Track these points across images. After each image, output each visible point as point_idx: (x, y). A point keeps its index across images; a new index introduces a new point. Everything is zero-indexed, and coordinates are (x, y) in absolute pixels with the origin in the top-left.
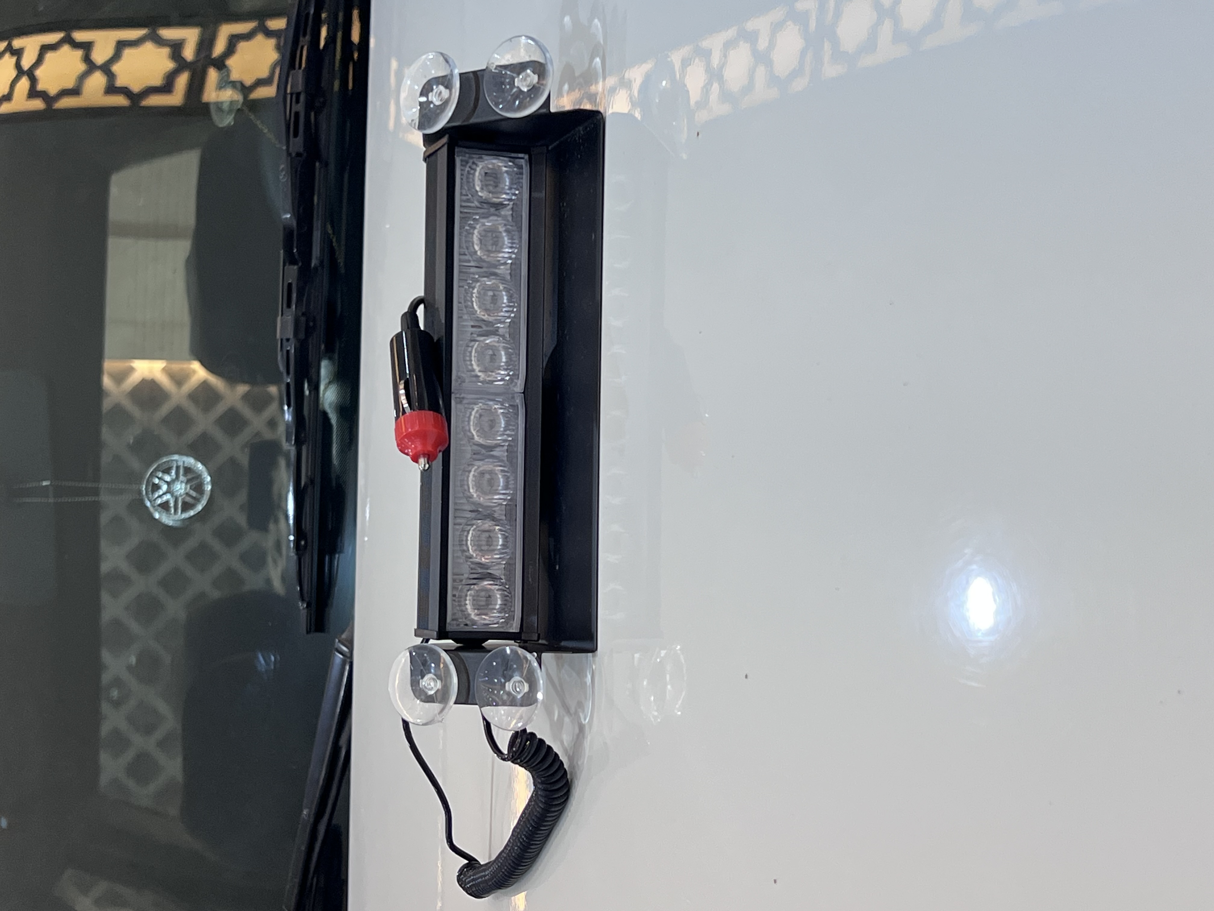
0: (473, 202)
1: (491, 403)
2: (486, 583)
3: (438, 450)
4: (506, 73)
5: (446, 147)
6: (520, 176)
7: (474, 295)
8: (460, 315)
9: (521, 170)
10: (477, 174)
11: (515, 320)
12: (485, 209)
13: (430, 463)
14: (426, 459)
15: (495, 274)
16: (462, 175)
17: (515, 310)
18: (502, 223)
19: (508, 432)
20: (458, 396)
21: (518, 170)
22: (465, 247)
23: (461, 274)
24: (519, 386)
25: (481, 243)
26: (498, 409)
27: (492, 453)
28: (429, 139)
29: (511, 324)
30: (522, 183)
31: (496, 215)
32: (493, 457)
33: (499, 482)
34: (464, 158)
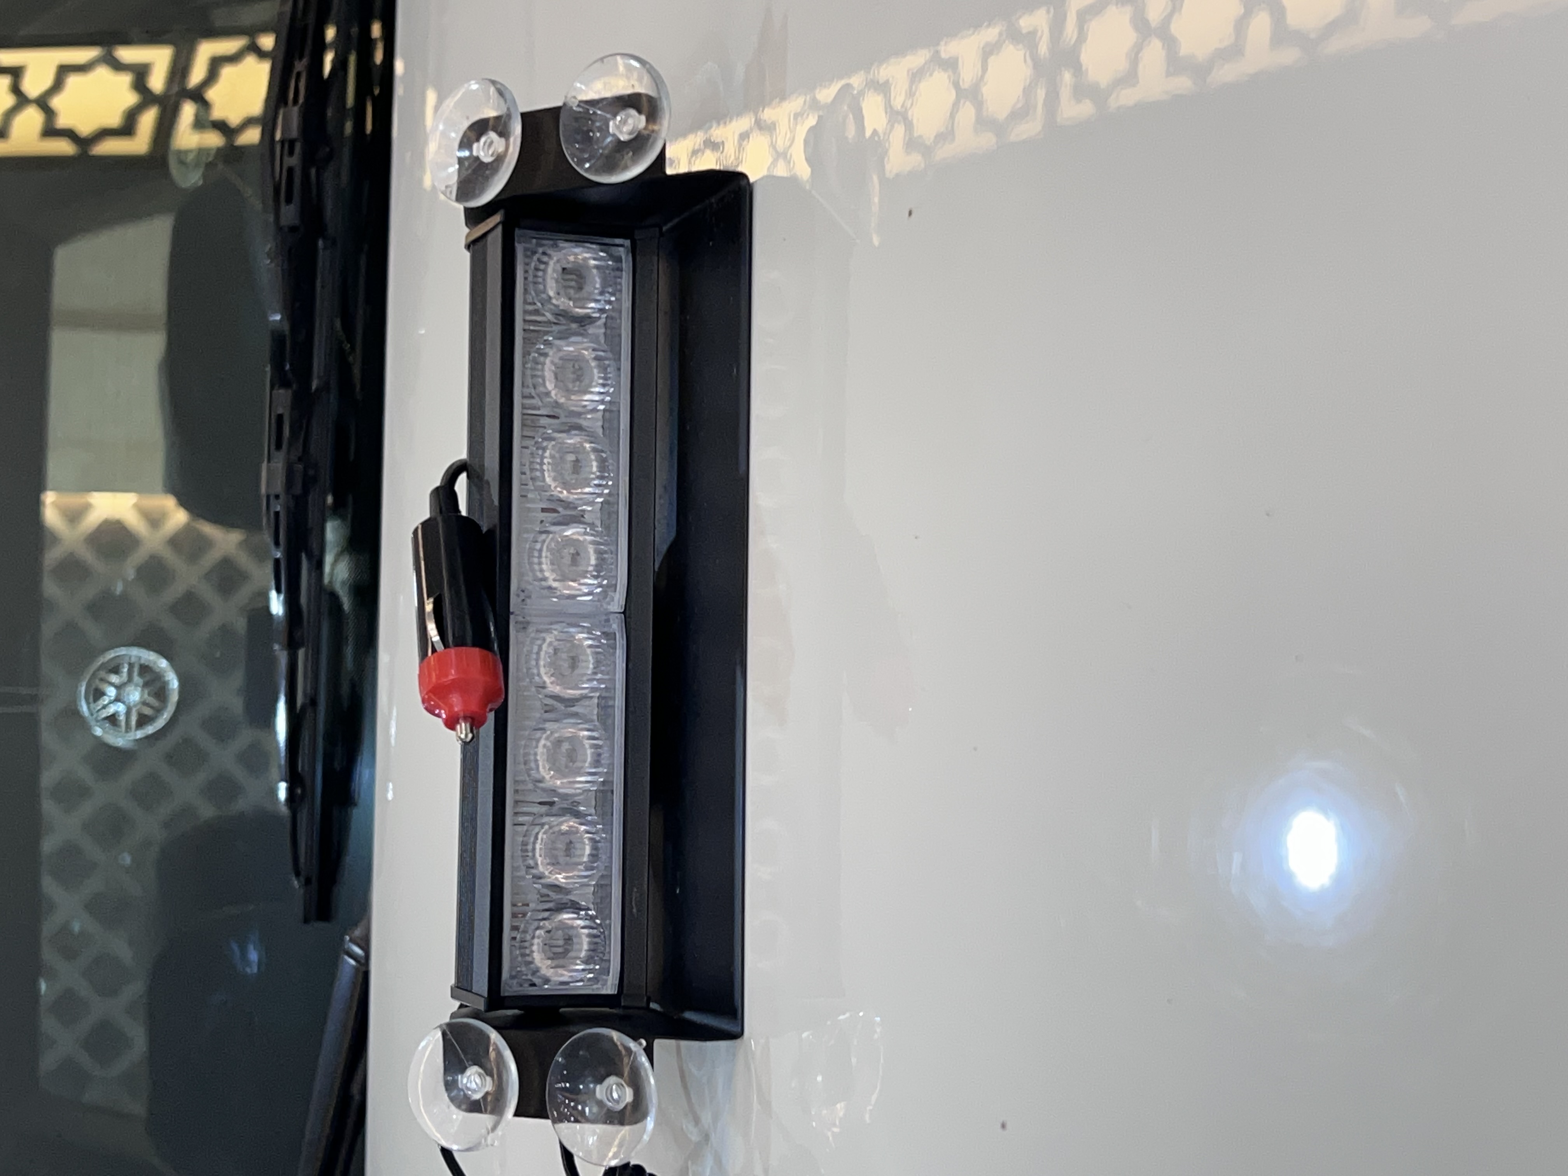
0: (544, 315)
1: (572, 630)
2: (566, 916)
3: (488, 710)
4: (594, 113)
5: (500, 229)
6: (618, 273)
7: (546, 461)
8: (523, 494)
9: (619, 265)
10: (550, 270)
11: (611, 499)
12: (564, 325)
13: (475, 732)
14: (468, 725)
15: (579, 428)
16: (526, 272)
17: (610, 483)
18: (589, 347)
19: (599, 676)
20: (520, 619)
21: (614, 264)
22: (531, 385)
23: (525, 428)
24: (617, 601)
25: (556, 378)
26: (583, 641)
27: (574, 709)
28: (474, 216)
29: (604, 505)
30: (620, 284)
31: (581, 335)
32: (575, 715)
33: (586, 754)
34: (528, 245)
